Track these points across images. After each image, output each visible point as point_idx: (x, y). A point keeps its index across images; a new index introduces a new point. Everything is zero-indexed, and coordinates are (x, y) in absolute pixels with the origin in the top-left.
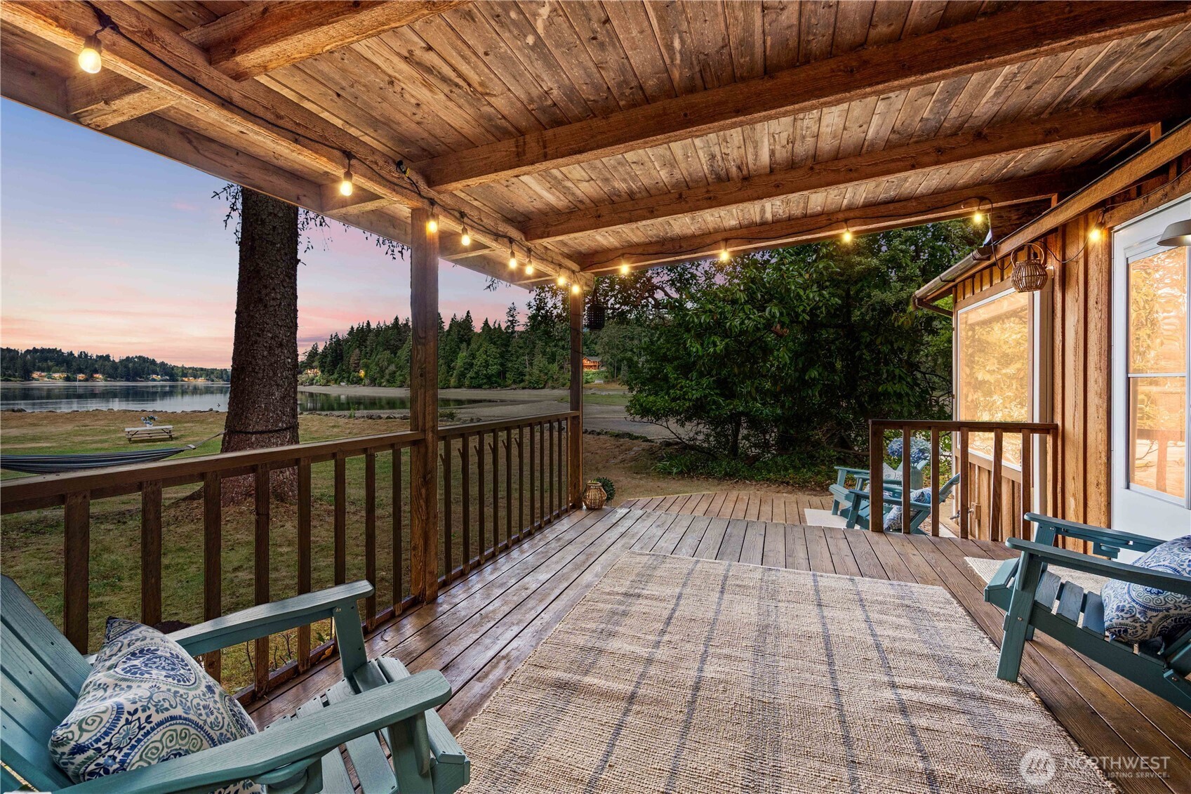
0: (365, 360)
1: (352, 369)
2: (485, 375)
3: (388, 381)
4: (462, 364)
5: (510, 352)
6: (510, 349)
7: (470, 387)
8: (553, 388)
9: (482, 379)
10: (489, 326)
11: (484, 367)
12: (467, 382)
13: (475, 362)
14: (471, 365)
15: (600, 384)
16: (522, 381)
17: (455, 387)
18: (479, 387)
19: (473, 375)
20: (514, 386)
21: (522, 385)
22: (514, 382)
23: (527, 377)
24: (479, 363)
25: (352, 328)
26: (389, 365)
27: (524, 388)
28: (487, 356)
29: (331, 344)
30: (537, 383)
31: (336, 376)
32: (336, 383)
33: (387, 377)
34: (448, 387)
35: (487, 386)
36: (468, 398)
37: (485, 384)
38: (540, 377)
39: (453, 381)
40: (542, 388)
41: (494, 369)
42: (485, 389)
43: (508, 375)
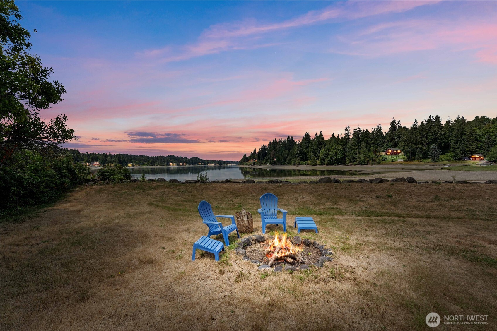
0: (277, 154)
1: (272, 158)
2: (336, 159)
3: (288, 163)
4: (323, 154)
5: (347, 148)
6: (348, 146)
7: (328, 165)
8: (373, 164)
9: (334, 161)
10: (334, 137)
11: (335, 155)
12: (326, 162)
13: (330, 153)
14: (328, 155)
15: (402, 162)
16: (355, 161)
17: (319, 165)
18: (332, 164)
19: (330, 159)
20: (351, 164)
21: (355, 163)
22: (351, 162)
23: (358, 159)
24: (332, 153)
25: (270, 142)
26: (288, 156)
27: (356, 165)
28: (336, 150)
29: (262, 149)
30: (363, 162)
31: (265, 161)
32: (265, 164)
33: (287, 161)
34: (316, 165)
35: (336, 164)
36: (327, 169)
37: (335, 163)
38: (365, 159)
39: (318, 162)
40: (366, 164)
41: (339, 156)
42: (335, 165)
43: (347, 159)
